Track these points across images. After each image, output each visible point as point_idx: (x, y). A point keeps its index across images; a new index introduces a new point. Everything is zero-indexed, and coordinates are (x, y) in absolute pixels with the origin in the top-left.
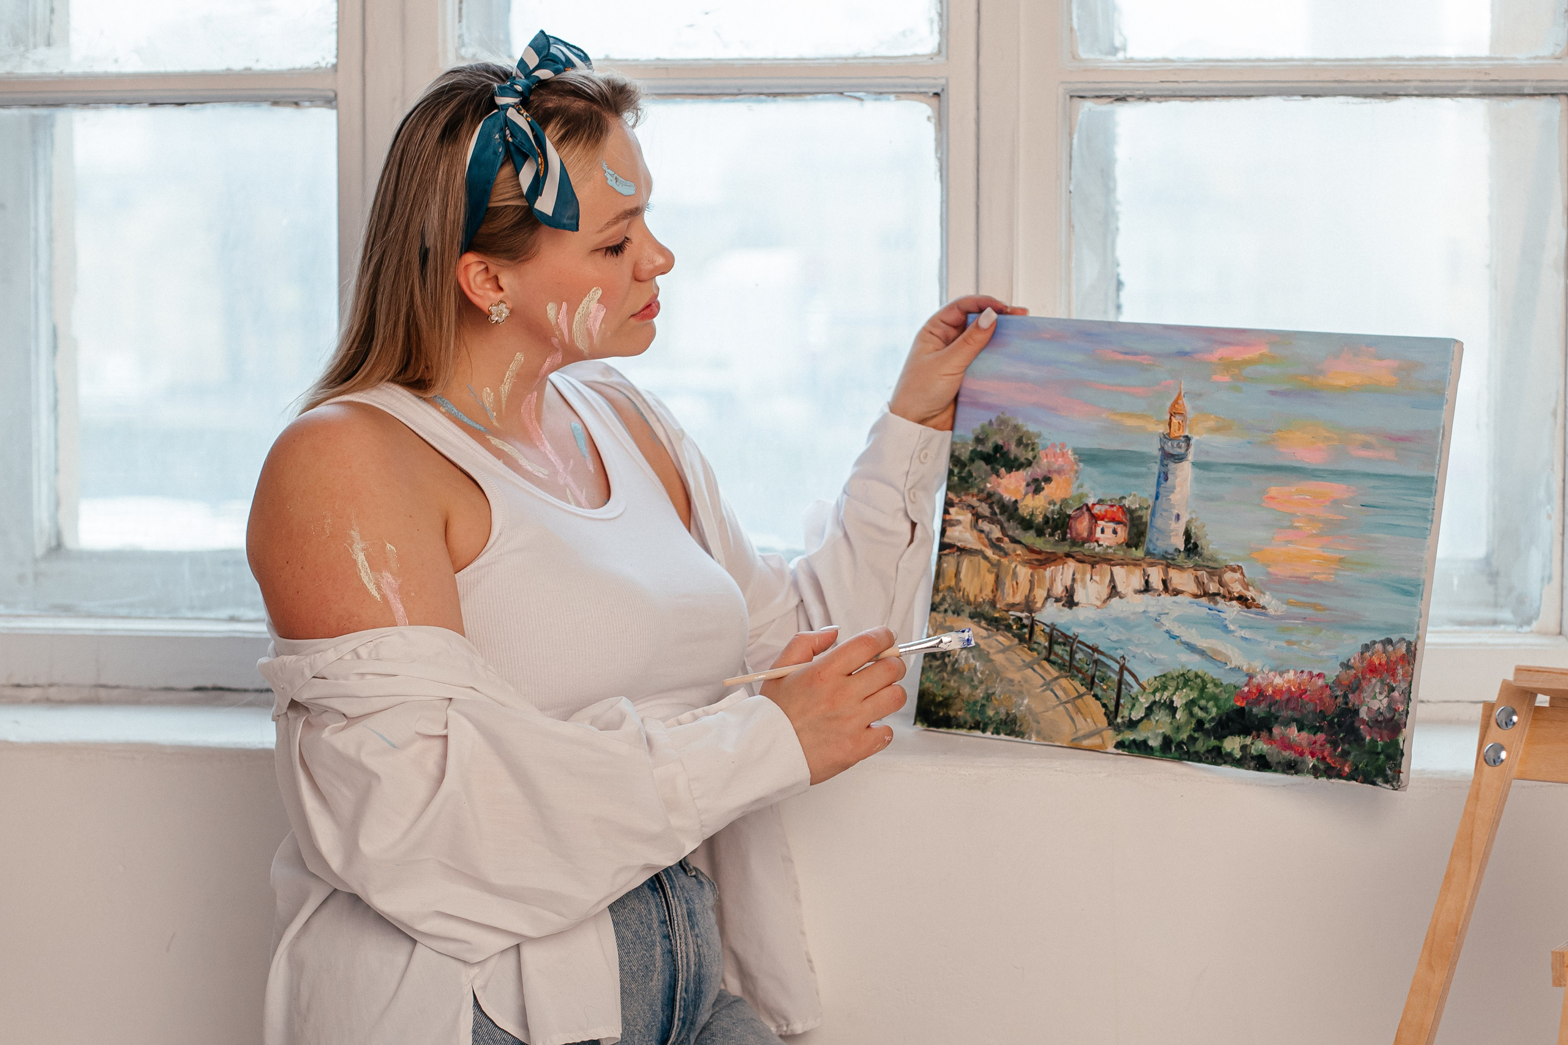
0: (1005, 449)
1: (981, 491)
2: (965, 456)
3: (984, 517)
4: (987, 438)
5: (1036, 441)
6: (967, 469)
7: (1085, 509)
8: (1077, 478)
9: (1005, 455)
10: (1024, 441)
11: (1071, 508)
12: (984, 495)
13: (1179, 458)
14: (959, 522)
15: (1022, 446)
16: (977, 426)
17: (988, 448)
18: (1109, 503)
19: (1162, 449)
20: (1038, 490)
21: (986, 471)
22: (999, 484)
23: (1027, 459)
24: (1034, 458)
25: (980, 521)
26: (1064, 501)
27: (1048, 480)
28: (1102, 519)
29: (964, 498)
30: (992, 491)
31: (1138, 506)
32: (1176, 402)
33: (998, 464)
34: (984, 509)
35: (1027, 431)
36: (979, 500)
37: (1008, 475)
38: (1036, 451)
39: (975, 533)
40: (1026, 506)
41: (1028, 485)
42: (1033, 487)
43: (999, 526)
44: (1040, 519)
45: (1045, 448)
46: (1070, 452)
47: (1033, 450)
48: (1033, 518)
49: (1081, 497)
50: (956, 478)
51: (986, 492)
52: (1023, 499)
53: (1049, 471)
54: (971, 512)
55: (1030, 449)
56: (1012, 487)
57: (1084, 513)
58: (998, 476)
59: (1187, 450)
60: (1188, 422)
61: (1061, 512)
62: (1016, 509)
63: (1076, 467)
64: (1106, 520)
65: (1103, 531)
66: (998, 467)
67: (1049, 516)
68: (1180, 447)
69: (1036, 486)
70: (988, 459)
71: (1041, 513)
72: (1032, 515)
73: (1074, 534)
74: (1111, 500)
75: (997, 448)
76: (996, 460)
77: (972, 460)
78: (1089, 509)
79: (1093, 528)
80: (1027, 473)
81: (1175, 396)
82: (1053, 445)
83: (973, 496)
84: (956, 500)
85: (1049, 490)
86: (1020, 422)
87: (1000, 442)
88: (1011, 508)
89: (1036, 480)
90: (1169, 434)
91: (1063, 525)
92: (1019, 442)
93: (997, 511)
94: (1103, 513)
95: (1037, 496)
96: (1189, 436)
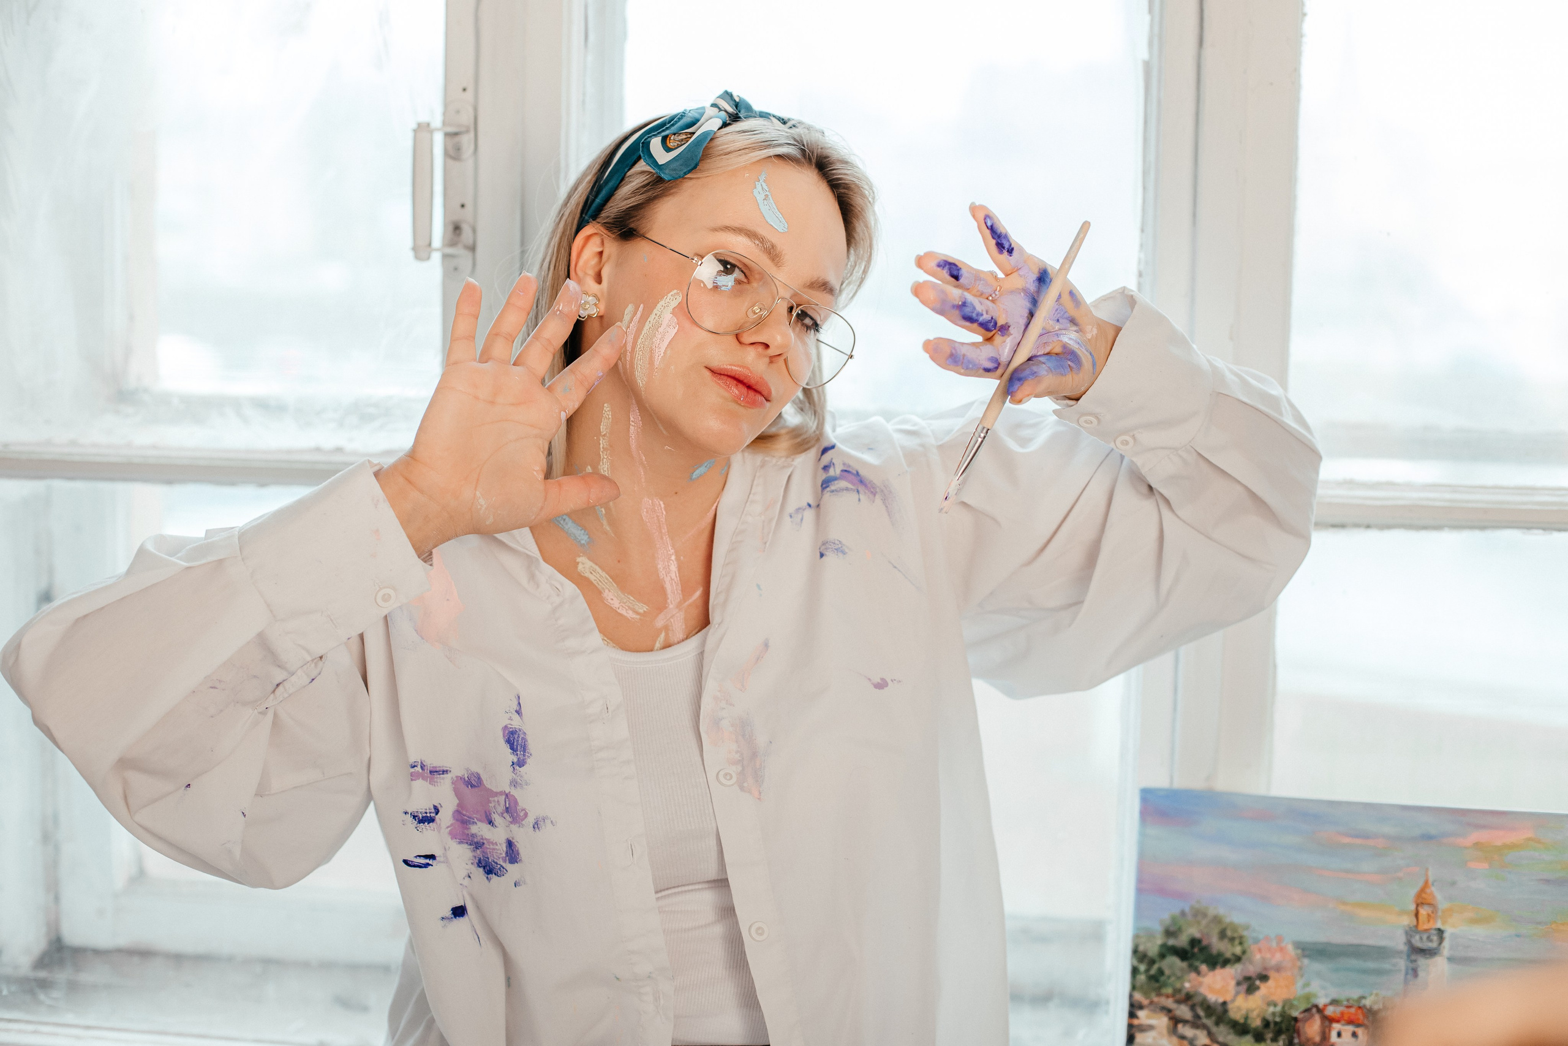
0: (1205, 943)
1: (1179, 991)
2: (1153, 950)
3: (1185, 1022)
4: (1180, 930)
5: (1245, 933)
6: (1156, 967)
7: (1314, 1010)
8: (1302, 976)
9: (1205, 949)
10: (1229, 933)
11: (1297, 1010)
12: (1182, 996)
13: (1429, 953)
14: (1151, 1028)
15: (1226, 941)
16: (1166, 917)
17: (1182, 941)
18: (1345, 1003)
19: (1409, 943)
20: (1251, 989)
21: (1182, 970)
22: (1201, 984)
23: (1234, 954)
24: (1244, 952)
25: (1180, 1026)
26: (1288, 1003)
27: (1264, 978)
28: (1338, 1021)
29: (1156, 999)
30: (1192, 991)
31: (1381, 1006)
32: (1423, 890)
33: (1197, 959)
34: (1184, 1011)
35: (1231, 924)
36: (1179, 1002)
37: (1211, 974)
38: (1246, 945)
39: (1175, 1040)
40: (1239, 1009)
41: (1238, 984)
42: (1244, 987)
43: (1205, 1032)
44: (1257, 1023)
45: (1256, 941)
46: (1290, 948)
47: (1241, 943)
48: (1249, 1022)
49: (1307, 997)
50: (1142, 978)
51: (1184, 992)
52: (1233, 1001)
53: (1265, 969)
54: (1166, 1015)
55: (1237, 942)
56: (1218, 986)
57: (1312, 1016)
58: (1198, 973)
59: (1440, 943)
60: (1440, 913)
61: (1283, 1014)
62: (1226, 1011)
63: (1299, 963)
64: (1343, 1022)
65: (1339, 1035)
66: (1197, 963)
67: (1270, 1018)
68: (1431, 941)
69: (1250, 984)
70: (1183, 954)
71: (1258, 1016)
72: (1246, 1018)
73: (1303, 1038)
74: (1348, 1000)
75: (1194, 942)
76: (1193, 955)
77: (1162, 956)
78: (1320, 1011)
79: (1327, 1030)
80: (1236, 970)
81: (1421, 884)
82: (1267, 938)
83: (1168, 996)
84: (1145, 1002)
85: (1264, 989)
86: (1221, 911)
87: (1197, 935)
88: (1220, 1009)
89: (1248, 979)
90: (1417, 926)
91: (1288, 1030)
92: (1223, 935)
93: (1201, 1013)
94: (1338, 1015)
95: (1251, 997)
96: (1442, 928)
